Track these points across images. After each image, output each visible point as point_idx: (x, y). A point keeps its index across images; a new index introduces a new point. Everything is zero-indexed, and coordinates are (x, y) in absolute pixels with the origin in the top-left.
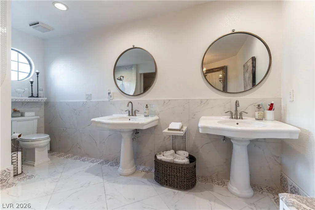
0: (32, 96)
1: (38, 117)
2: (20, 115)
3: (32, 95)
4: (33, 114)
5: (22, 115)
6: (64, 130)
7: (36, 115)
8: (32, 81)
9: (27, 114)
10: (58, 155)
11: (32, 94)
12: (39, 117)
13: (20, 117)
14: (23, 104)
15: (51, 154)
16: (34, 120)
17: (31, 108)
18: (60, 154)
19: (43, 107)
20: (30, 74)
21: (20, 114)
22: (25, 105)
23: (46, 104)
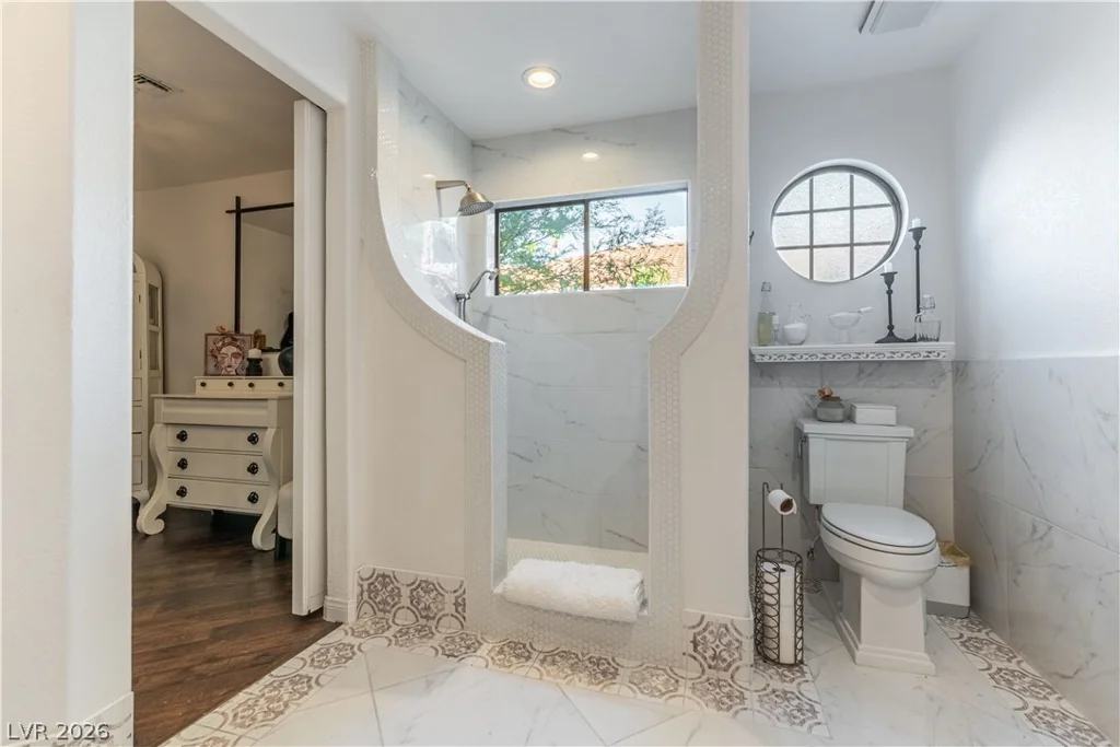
0: (891, 337)
1: (909, 432)
2: (840, 418)
3: (891, 334)
4: (888, 414)
5: (849, 418)
6: (1034, 529)
7: (900, 421)
8: (891, 271)
9: (862, 412)
10: (996, 665)
11: (891, 327)
12: (912, 430)
13: (842, 422)
14: (861, 371)
15: (967, 634)
16: (892, 444)
17: (893, 387)
18: (1013, 666)
19: (947, 383)
20: (893, 245)
21: (839, 413)
22: (870, 375)
23: (958, 370)
